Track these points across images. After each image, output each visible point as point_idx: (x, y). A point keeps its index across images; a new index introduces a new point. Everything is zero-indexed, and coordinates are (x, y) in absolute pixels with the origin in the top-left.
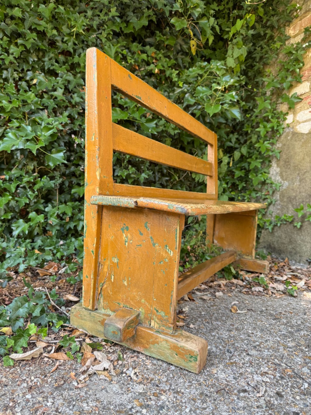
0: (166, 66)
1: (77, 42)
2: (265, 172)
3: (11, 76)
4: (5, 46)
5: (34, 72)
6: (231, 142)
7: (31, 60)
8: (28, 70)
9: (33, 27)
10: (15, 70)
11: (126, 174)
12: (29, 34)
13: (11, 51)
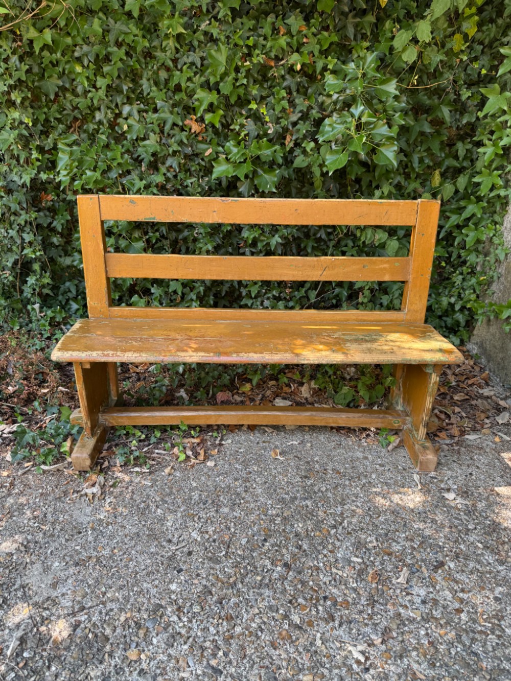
0: (316, 53)
1: (178, 46)
2: (496, 223)
3: (106, 117)
4: (92, 77)
5: (131, 104)
6: (456, 157)
7: (125, 88)
8: (124, 104)
9: (120, 39)
10: (109, 108)
11: (252, 237)
12: (116, 52)
13: (98, 84)
